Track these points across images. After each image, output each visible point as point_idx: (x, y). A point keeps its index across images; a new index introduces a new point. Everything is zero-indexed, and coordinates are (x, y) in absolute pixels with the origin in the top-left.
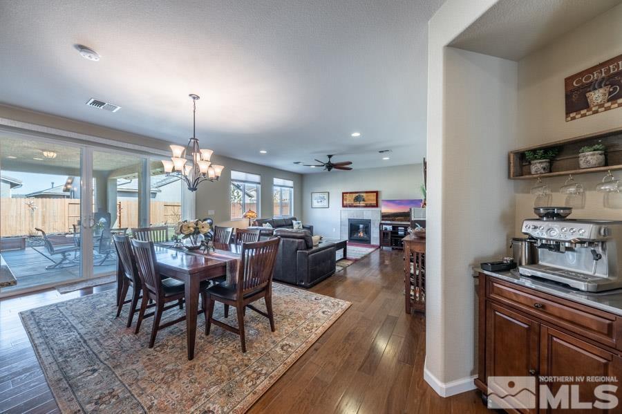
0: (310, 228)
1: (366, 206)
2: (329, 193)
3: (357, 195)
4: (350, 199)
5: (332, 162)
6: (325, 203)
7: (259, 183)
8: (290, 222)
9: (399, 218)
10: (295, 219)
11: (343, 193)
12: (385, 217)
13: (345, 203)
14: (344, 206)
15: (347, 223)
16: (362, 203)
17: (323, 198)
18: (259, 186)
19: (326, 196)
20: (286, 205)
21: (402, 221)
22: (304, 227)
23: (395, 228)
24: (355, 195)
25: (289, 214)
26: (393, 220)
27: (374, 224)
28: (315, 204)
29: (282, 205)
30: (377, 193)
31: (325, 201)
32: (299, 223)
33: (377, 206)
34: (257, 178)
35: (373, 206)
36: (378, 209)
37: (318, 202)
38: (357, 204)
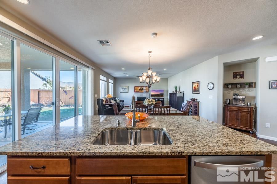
0: (123, 101)
2: (128, 86)
3: (141, 88)
6: (126, 91)
7: (106, 81)
11: (135, 87)
12: (152, 96)
13: (135, 90)
14: (135, 92)
15: (136, 99)
16: (143, 91)
17: (126, 89)
18: (106, 83)
19: (127, 88)
21: (157, 97)
22: (121, 101)
26: (155, 97)
28: (122, 91)
34: (105, 79)
35: (146, 92)
36: (149, 93)
37: (123, 90)
38: (141, 91)
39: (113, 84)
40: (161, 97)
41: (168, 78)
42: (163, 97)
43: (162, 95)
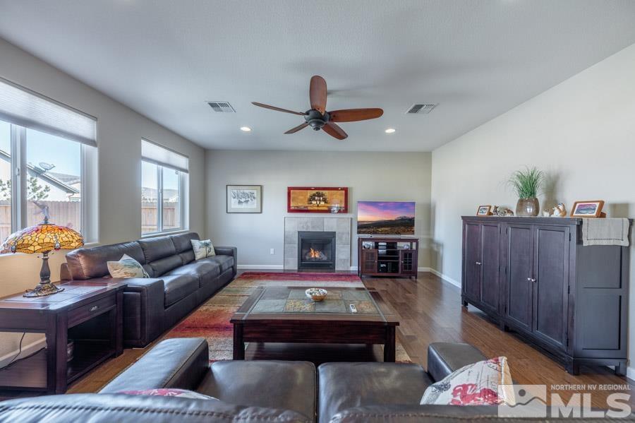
0: (232, 253)
1: (328, 211)
2: (261, 187)
3: (314, 192)
4: (301, 200)
6: (254, 205)
8: (184, 245)
9: (383, 229)
10: (195, 236)
11: (290, 189)
12: (363, 227)
13: (292, 204)
14: (290, 210)
15: (296, 239)
16: (323, 206)
17: (252, 196)
19: (256, 193)
20: (172, 208)
21: (386, 233)
22: (218, 253)
24: (310, 193)
25: (178, 225)
26: (375, 233)
27: (341, 239)
28: (234, 204)
29: (163, 208)
30: (346, 190)
31: (255, 201)
32: (207, 245)
33: (345, 210)
35: (339, 212)
36: (348, 215)
37: (240, 202)
38: (315, 207)
39: (187, 176)
40: (404, 232)
41: (434, 154)
42: (413, 232)
43: (408, 224)
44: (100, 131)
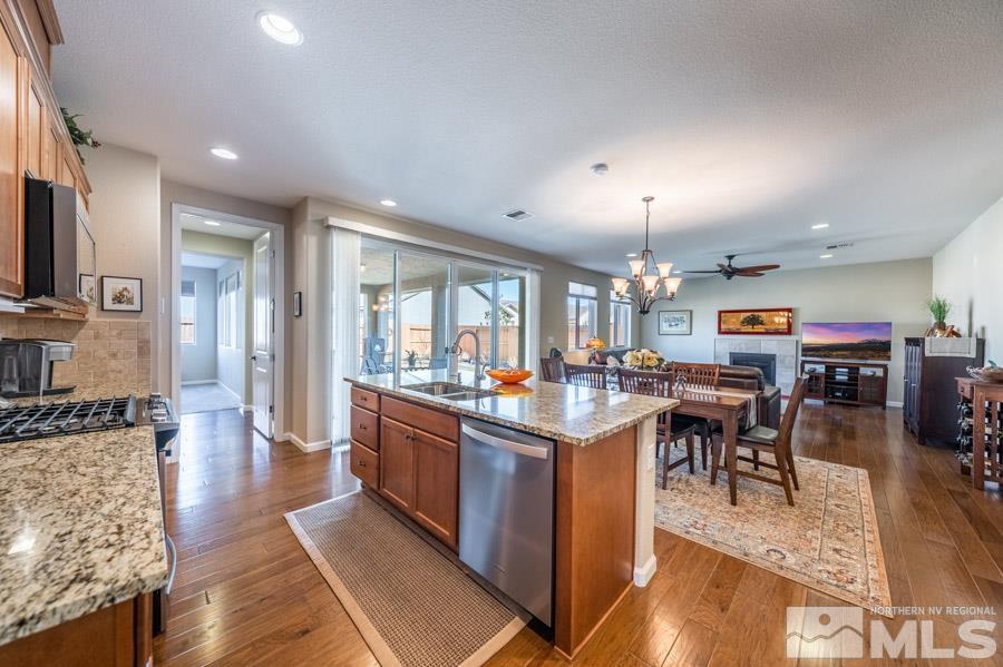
1: (767, 333)
2: (691, 312)
3: (748, 314)
4: (734, 322)
5: (733, 265)
6: (684, 328)
7: (595, 299)
11: (720, 312)
12: (810, 350)
13: (723, 327)
14: (720, 332)
15: (727, 359)
16: (759, 328)
17: (681, 320)
18: (595, 303)
19: (686, 317)
21: (844, 357)
23: (830, 368)
24: (744, 315)
25: (625, 343)
26: (825, 356)
27: (782, 362)
28: (665, 327)
30: (790, 311)
31: (684, 325)
33: (789, 332)
34: (591, 291)
35: (781, 333)
36: (793, 338)
37: (670, 326)
38: (749, 328)
40: (873, 357)
41: (934, 260)
43: (879, 348)
44: (598, 292)
